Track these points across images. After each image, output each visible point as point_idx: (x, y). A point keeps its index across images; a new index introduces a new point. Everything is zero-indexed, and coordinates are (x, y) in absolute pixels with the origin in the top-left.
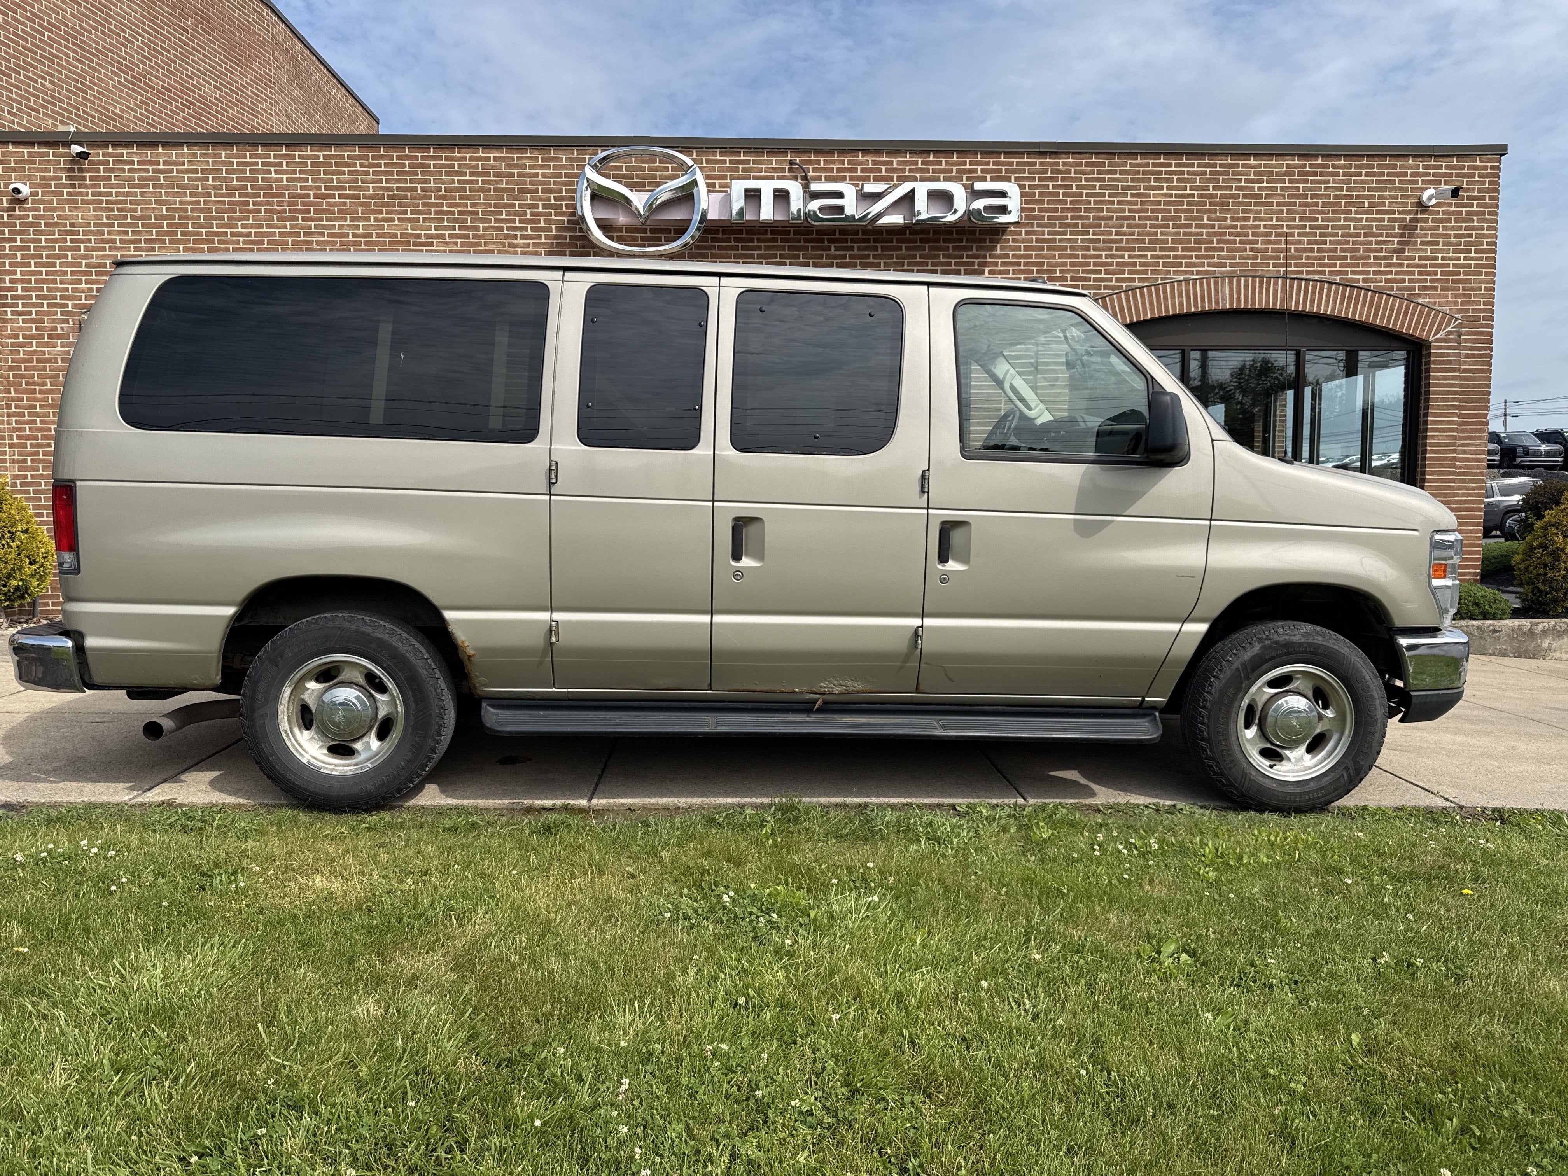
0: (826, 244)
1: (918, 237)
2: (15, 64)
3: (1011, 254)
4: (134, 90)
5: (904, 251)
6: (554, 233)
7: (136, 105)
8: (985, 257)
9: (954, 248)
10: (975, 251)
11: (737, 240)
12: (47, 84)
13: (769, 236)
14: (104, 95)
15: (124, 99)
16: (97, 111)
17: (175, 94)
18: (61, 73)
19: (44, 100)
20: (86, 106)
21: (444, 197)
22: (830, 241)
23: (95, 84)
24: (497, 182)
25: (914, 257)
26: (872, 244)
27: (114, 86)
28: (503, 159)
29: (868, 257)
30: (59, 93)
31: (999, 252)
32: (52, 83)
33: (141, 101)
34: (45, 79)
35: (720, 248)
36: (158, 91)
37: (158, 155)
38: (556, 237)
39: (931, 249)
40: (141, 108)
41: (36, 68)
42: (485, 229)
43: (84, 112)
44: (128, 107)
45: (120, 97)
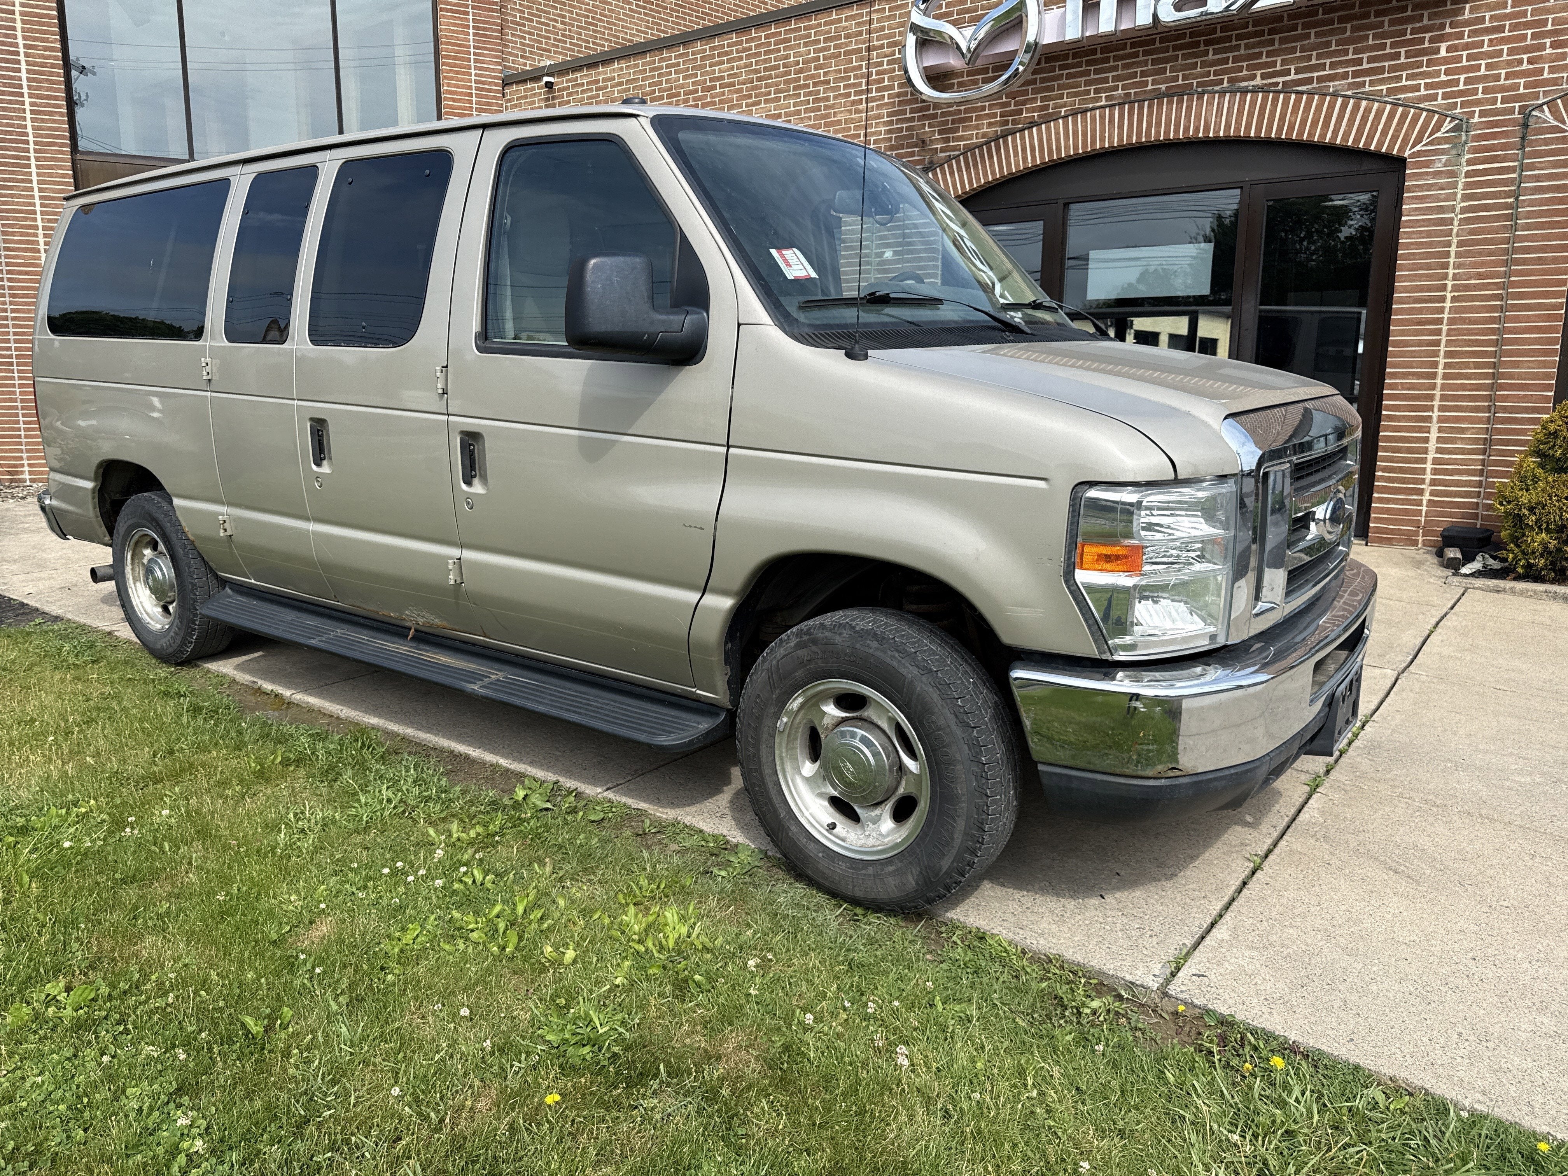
0: (1202, 48)
1: (1335, 15)
2: (529, 14)
3: (1488, 15)
4: (645, 14)
5: (1313, 39)
6: (896, 90)
7: (647, 27)
8: (1442, 27)
9: (1392, 23)
10: (1426, 21)
11: (1089, 63)
12: (559, 25)
13: (1129, 51)
14: (614, 24)
15: (635, 24)
16: (607, 40)
17: (690, 9)
18: (572, 12)
19: (555, 39)
20: (596, 38)
21: (801, 71)
22: (1208, 43)
23: (605, 16)
24: (847, 45)
25: (1328, 44)
26: (1266, 37)
27: (625, 15)
28: (853, 17)
29: (1259, 55)
30: (570, 31)
31: (1467, 15)
32: (563, 23)
33: (653, 23)
34: (556, 21)
35: (1069, 76)
36: (671, 10)
37: (598, 74)
38: (898, 95)
39: (1354, 29)
40: (652, 29)
41: (549, 13)
42: (835, 97)
43: (594, 43)
44: (638, 30)
45: (631, 23)
